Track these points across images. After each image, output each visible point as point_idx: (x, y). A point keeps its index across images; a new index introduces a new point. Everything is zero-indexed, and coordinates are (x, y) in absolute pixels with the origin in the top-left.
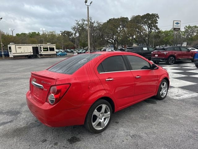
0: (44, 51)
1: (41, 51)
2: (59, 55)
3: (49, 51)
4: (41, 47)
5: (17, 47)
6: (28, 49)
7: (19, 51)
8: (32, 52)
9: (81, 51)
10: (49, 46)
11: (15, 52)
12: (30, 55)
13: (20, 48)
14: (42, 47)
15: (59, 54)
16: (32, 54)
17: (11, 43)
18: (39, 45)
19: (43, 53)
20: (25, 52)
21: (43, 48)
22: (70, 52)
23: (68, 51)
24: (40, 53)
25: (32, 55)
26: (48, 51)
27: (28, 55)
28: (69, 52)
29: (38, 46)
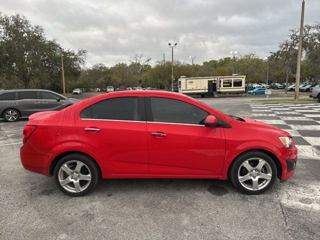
0: (224, 86)
1: (220, 86)
2: (254, 94)
3: (233, 87)
4: (220, 81)
5: (188, 81)
6: (201, 85)
7: (190, 86)
8: (207, 88)
9: (293, 86)
10: (233, 79)
11: (185, 89)
12: (204, 92)
13: (192, 82)
14: (222, 80)
15: (254, 92)
16: (207, 91)
17: (182, 77)
18: (219, 77)
19: (223, 89)
20: (197, 88)
21: (224, 83)
22: (281, 89)
23: (277, 87)
24: (218, 90)
25: (207, 93)
26: (231, 86)
27: (200, 93)
28: (278, 89)
29: (216, 79)
